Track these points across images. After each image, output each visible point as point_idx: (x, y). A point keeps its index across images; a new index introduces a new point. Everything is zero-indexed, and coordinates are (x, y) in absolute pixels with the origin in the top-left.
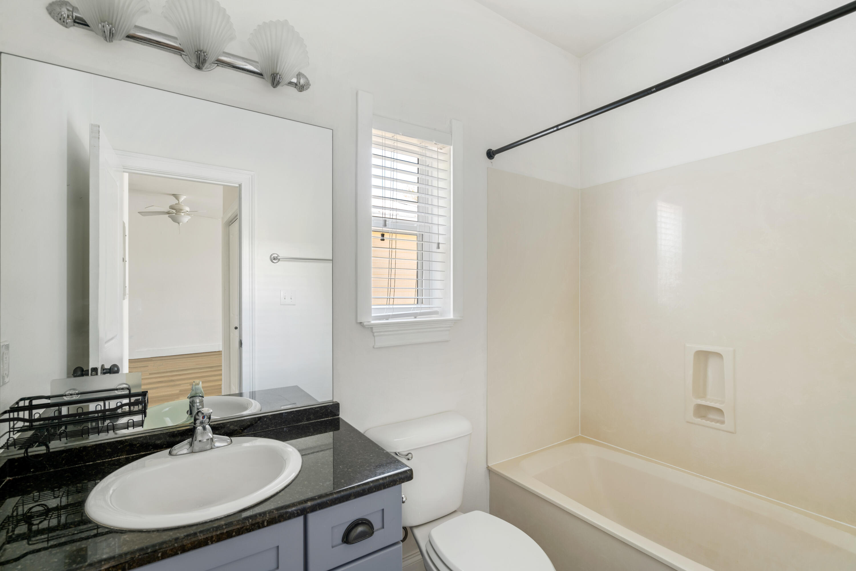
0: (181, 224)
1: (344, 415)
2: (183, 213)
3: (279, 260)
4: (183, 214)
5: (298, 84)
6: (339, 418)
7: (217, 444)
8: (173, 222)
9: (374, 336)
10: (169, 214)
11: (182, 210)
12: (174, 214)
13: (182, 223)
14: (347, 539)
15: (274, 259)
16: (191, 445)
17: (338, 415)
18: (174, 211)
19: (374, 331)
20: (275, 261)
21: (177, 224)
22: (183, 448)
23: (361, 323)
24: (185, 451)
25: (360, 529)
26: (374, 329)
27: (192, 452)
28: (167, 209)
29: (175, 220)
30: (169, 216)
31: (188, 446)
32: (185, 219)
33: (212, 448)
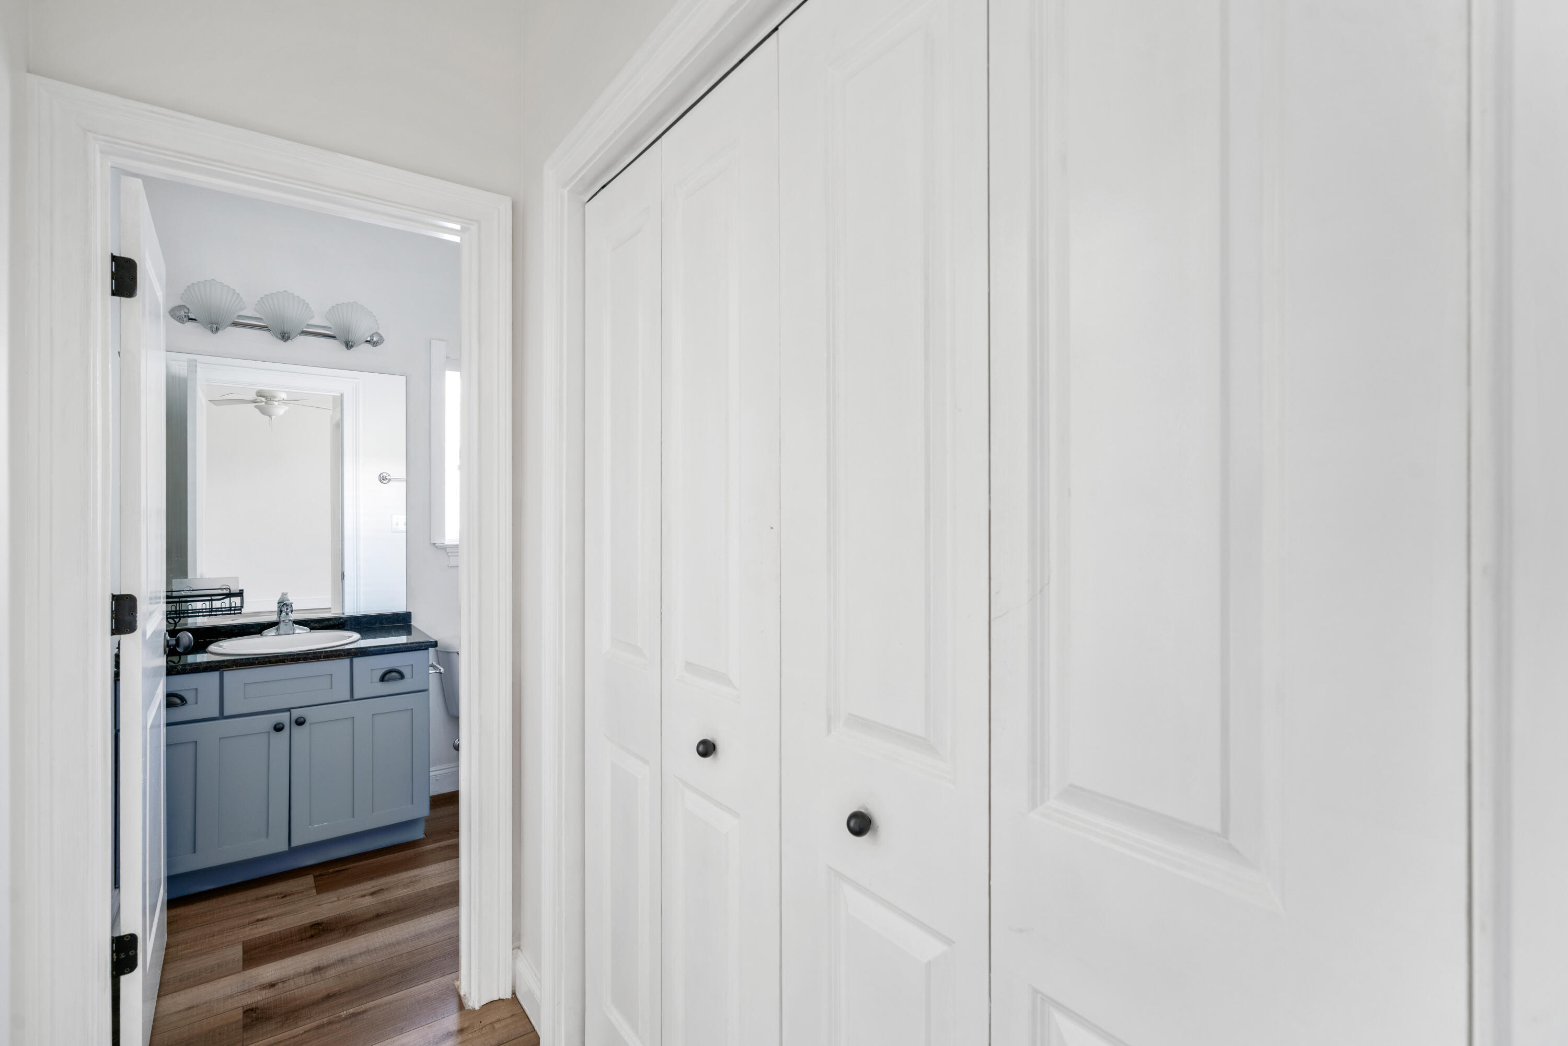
0: (273, 417)
1: (414, 622)
2: (276, 401)
3: (390, 480)
4: (277, 403)
5: (371, 341)
6: (411, 625)
7: (297, 631)
8: (262, 415)
9: (449, 556)
10: (256, 403)
11: (275, 397)
12: (263, 404)
13: (275, 416)
14: (383, 679)
15: (383, 479)
16: (278, 630)
17: (411, 622)
18: (263, 399)
19: (447, 551)
20: (385, 482)
21: (268, 417)
22: (272, 632)
23: (434, 544)
24: (274, 634)
25: (394, 674)
26: (447, 549)
27: (279, 635)
28: (253, 396)
29: (263, 411)
30: (255, 407)
31: (275, 631)
32: (280, 410)
33: (294, 634)
